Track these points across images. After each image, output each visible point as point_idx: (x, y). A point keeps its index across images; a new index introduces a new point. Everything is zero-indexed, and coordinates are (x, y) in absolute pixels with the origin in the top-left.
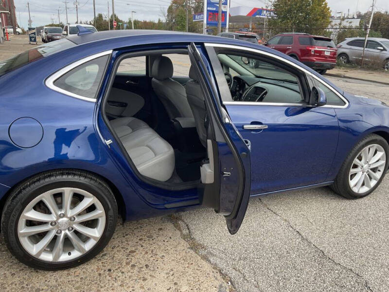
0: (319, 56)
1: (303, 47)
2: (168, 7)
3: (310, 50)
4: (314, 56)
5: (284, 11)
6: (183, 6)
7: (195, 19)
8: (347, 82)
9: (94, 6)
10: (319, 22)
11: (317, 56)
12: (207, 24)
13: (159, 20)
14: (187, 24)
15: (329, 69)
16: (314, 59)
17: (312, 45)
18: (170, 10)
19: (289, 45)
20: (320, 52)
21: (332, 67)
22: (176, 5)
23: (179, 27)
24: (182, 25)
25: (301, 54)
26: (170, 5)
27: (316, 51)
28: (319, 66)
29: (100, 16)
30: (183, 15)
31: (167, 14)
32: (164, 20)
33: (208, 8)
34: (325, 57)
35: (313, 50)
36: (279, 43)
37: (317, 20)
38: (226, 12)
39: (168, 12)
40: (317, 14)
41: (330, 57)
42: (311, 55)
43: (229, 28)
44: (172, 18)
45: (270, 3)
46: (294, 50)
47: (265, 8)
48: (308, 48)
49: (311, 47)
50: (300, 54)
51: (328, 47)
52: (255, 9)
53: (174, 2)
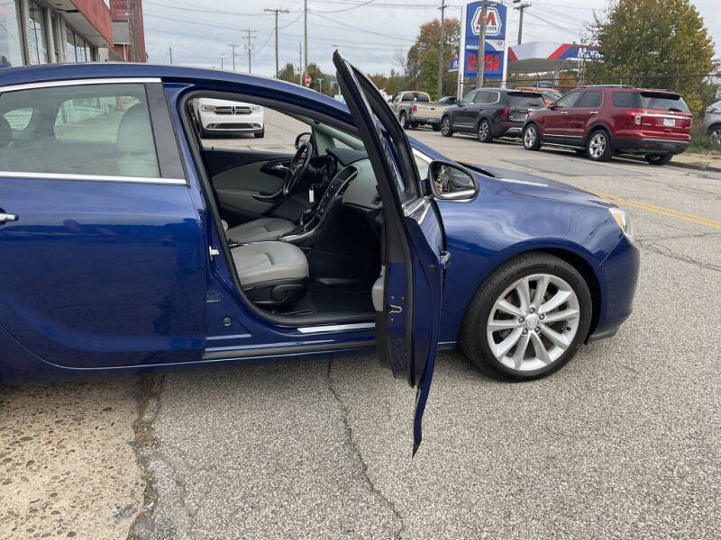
0: (653, 128)
1: (618, 111)
2: (409, 48)
3: (633, 117)
4: (640, 127)
5: (617, 46)
6: (437, 46)
7: (451, 68)
8: (705, 177)
9: (277, 50)
10: (688, 67)
11: (648, 128)
12: (465, 75)
13: (393, 73)
14: (440, 78)
15: (675, 153)
16: (640, 133)
17: (638, 107)
18: (413, 53)
19: (595, 109)
20: (652, 120)
21: (680, 150)
22: (425, 45)
23: (425, 83)
24: (432, 79)
25: (616, 124)
26: (414, 44)
27: (643, 119)
28: (651, 148)
29: (290, 68)
30: (434, 62)
31: (406, 61)
32: (401, 71)
33: (468, 47)
34: (663, 129)
35: (638, 116)
36: (577, 104)
37: (684, 62)
38: (502, 52)
39: (409, 57)
40: (684, 50)
41: (674, 130)
42: (635, 127)
43: (507, 81)
44: (416, 68)
45: (590, 34)
46: (602, 118)
47: (579, 43)
48: (628, 113)
49: (636, 111)
50: (613, 124)
51: (671, 110)
52: (564, 46)
53: (421, 39)
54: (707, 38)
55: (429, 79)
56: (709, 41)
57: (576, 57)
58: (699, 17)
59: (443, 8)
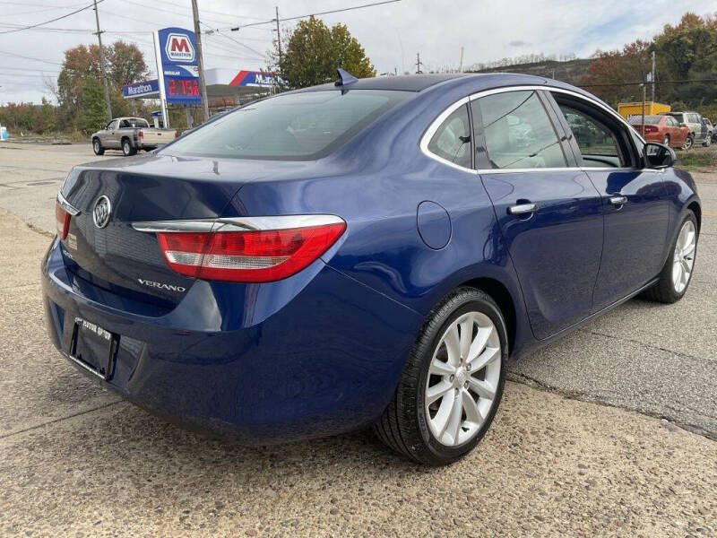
7: (127, 95)
13: (44, 101)
14: (108, 106)
18: (63, 80)
22: (73, 71)
23: (90, 112)
24: (97, 107)
26: (61, 70)
30: (97, 89)
31: (57, 89)
32: (53, 99)
33: (167, 73)
39: (59, 85)
44: (70, 96)
52: (242, 72)
53: (68, 66)
54: (370, 66)
55: (93, 106)
56: (372, 68)
57: (254, 82)
58: (361, 48)
59: (99, 33)
